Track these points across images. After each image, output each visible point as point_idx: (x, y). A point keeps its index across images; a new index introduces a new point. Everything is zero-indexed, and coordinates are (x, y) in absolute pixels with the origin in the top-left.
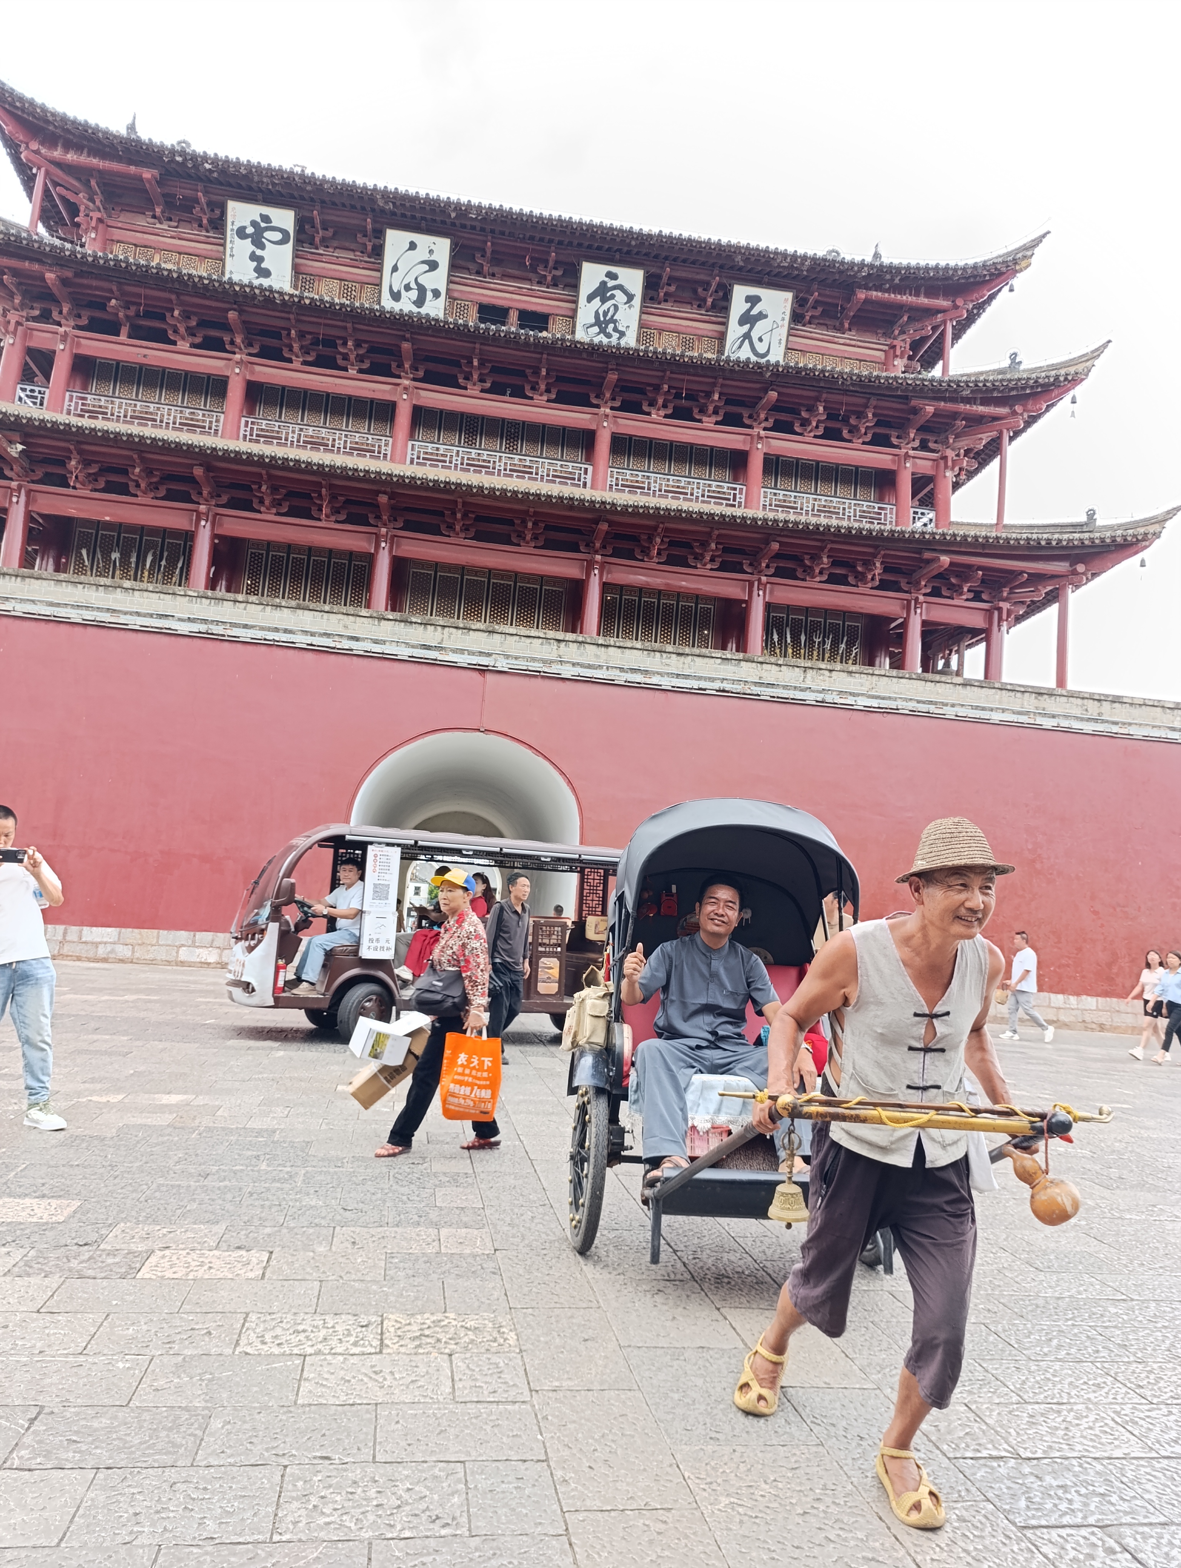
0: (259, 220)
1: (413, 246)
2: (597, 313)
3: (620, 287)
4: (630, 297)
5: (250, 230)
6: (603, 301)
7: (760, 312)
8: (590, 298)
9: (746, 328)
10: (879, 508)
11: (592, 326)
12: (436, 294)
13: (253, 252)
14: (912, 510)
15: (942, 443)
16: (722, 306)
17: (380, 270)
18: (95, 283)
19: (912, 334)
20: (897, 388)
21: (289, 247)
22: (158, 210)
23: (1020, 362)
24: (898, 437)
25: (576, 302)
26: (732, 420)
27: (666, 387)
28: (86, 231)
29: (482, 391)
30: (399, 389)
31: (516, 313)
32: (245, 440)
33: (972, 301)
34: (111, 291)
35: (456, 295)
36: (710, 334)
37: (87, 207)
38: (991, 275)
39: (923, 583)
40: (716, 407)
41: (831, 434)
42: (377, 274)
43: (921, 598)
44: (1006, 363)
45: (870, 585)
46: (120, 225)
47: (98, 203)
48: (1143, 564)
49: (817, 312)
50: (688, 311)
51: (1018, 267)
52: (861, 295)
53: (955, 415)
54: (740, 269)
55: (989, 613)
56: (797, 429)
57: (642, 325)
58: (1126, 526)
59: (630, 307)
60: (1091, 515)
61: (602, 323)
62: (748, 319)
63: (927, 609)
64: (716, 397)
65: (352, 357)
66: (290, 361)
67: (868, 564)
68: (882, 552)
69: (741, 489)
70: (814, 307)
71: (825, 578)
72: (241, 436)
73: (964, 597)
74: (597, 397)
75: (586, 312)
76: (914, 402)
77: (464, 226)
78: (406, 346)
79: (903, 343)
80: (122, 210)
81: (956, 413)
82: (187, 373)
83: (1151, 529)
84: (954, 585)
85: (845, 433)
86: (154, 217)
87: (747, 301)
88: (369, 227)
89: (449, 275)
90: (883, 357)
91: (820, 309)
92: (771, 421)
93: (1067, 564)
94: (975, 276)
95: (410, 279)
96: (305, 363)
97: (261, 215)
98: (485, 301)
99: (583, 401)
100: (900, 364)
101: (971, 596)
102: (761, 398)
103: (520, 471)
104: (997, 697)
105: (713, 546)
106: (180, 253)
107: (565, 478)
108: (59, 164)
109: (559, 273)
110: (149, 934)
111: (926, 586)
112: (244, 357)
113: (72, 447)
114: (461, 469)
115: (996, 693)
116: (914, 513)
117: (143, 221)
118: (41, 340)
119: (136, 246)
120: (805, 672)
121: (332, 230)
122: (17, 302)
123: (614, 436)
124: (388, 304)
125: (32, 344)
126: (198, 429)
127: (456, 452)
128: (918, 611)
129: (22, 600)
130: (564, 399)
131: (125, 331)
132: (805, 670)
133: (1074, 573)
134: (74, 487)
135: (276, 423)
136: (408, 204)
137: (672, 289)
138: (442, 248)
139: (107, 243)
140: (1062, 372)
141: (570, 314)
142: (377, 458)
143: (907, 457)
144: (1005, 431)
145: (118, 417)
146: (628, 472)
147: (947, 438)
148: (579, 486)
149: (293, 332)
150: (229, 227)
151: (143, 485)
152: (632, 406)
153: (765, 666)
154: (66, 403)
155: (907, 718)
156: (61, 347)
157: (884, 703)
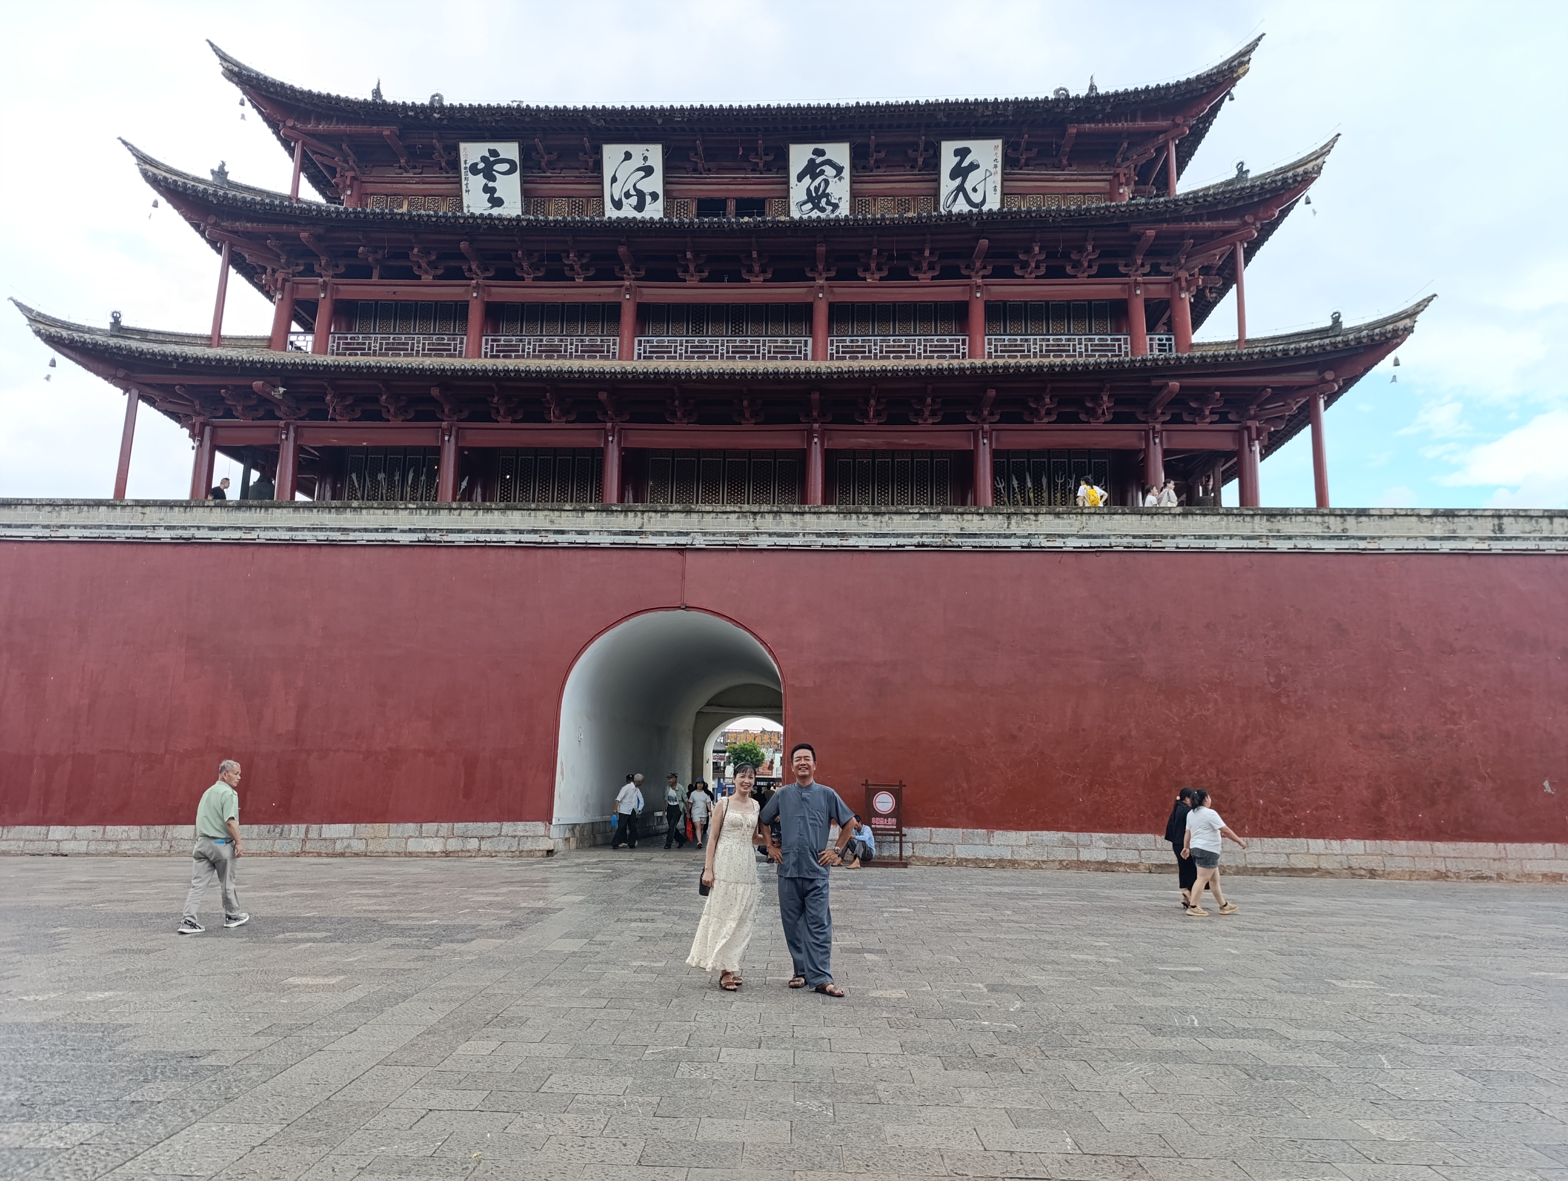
0: (487, 155)
1: (628, 156)
3: (829, 162)
4: (839, 170)
5: (481, 166)
6: (814, 178)
7: (971, 163)
8: (801, 177)
9: (959, 181)
10: (1112, 340)
12: (654, 196)
13: (486, 185)
14: (1148, 339)
15: (1175, 265)
16: (933, 163)
17: (601, 182)
18: (345, 235)
19: (1137, 159)
20: (1112, 217)
21: (517, 175)
22: (403, 161)
23: (1248, 171)
24: (1126, 266)
25: (787, 183)
26: (949, 273)
27: (875, 251)
28: (344, 190)
29: (701, 281)
30: (623, 289)
31: (734, 203)
32: (486, 356)
33: (1193, 117)
34: (359, 240)
35: (673, 194)
36: (924, 193)
37: (343, 169)
38: (1208, 87)
39: (1159, 411)
40: (929, 263)
41: (1055, 272)
42: (598, 187)
43: (1158, 427)
44: (1233, 174)
45: (1102, 420)
46: (372, 180)
47: (351, 163)
48: (1397, 363)
49: (1032, 154)
50: (900, 174)
51: (1235, 75)
52: (1073, 130)
53: (1182, 235)
54: (946, 125)
55: (1238, 433)
56: (1018, 272)
57: (854, 194)
58: (1371, 326)
59: (840, 179)
60: (1336, 320)
61: (814, 198)
62: (960, 172)
63: (1168, 437)
64: (927, 253)
65: (577, 267)
66: (523, 279)
67: (1096, 399)
68: (1108, 385)
69: (964, 341)
70: (1028, 150)
71: (1054, 418)
72: (483, 353)
73: (1208, 420)
74: (812, 270)
75: (798, 190)
76: (1133, 229)
77: (673, 130)
78: (624, 249)
79: (1127, 169)
80: (374, 166)
81: (1184, 232)
82: (436, 302)
83: (1401, 325)
84: (1194, 409)
85: (1069, 270)
86: (400, 167)
87: (956, 155)
88: (587, 145)
89: (664, 177)
90: (1108, 187)
91: (1035, 150)
92: (990, 268)
93: (1315, 373)
94: (1192, 91)
95: (629, 186)
96: (536, 279)
97: (490, 150)
98: (702, 195)
99: (798, 276)
100: (1126, 191)
101: (1216, 418)
102: (974, 248)
103: (742, 353)
104: (1223, 523)
105: (929, 400)
106: (425, 196)
107: (785, 353)
108: (313, 135)
109: (770, 158)
110: (381, 828)
111: (1162, 413)
112: (481, 281)
113: (326, 384)
114: (686, 358)
115: (1222, 520)
116: (1151, 339)
117: (391, 173)
118: (306, 291)
119: (387, 195)
120: (1008, 518)
121: (555, 153)
122: (283, 261)
123: (831, 306)
124: (611, 213)
125: (299, 296)
126: (445, 353)
127: (680, 342)
128: (1157, 441)
129: (266, 529)
130: (780, 276)
131: (376, 273)
132: (1009, 516)
133: (1324, 381)
134: (332, 419)
135: (514, 338)
136: (617, 119)
137: (882, 155)
138: (655, 154)
139: (362, 197)
140: (1290, 174)
141: (785, 195)
142: (606, 358)
143: (1137, 284)
144: (1238, 244)
145: (375, 351)
146: (848, 339)
147: (1179, 260)
148: (800, 358)
149: (520, 252)
150: (463, 165)
151: (392, 410)
152: (848, 275)
153: (965, 517)
154: (330, 344)
155: (1123, 555)
156: (322, 295)
157: (1096, 542)
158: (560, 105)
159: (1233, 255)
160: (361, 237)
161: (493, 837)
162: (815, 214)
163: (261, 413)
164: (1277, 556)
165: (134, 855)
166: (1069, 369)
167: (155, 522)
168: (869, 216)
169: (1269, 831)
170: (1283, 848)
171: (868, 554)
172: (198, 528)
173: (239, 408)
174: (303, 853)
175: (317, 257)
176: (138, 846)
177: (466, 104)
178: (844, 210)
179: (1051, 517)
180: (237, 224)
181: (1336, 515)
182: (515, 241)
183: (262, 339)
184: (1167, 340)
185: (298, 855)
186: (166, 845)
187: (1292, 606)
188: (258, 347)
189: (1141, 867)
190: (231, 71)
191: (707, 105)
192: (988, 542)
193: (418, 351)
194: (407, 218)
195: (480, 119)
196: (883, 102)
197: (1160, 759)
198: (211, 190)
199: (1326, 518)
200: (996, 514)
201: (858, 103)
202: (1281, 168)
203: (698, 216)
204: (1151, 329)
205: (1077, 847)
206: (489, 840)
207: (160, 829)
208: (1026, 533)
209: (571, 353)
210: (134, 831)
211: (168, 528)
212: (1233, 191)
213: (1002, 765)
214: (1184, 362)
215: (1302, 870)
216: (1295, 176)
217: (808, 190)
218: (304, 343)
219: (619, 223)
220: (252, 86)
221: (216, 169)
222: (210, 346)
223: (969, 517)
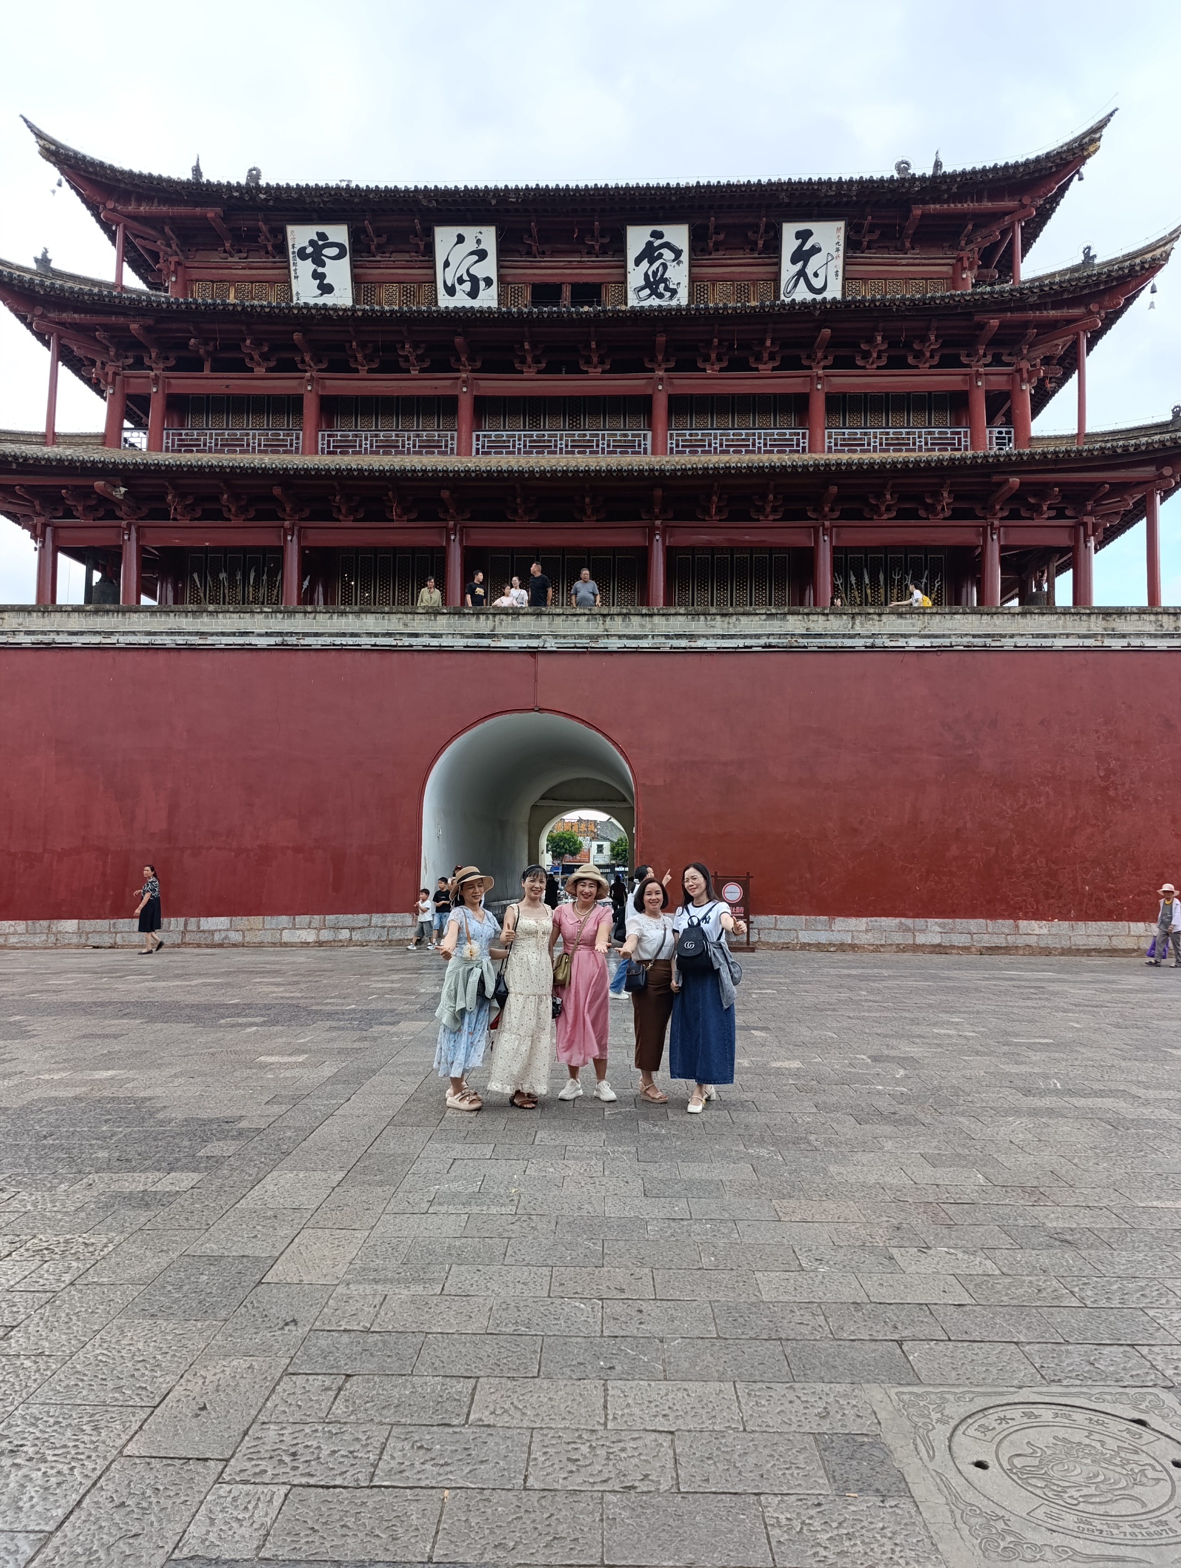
0: (316, 238)
1: (461, 239)
2: (646, 274)
3: (667, 245)
4: (678, 253)
5: (310, 250)
6: (651, 263)
7: (813, 246)
8: (638, 262)
9: (800, 265)
10: (952, 433)
11: (642, 288)
12: (488, 282)
13: (315, 271)
14: (987, 432)
15: (1017, 355)
16: (774, 247)
17: (433, 267)
18: (175, 326)
19: (981, 241)
20: (956, 307)
21: (346, 260)
22: (228, 245)
23: (1094, 257)
24: (967, 356)
25: (625, 267)
26: (790, 363)
27: (716, 340)
28: (168, 276)
29: (539, 372)
30: (460, 382)
31: (569, 288)
32: (323, 453)
33: (1041, 197)
34: (189, 331)
35: (509, 279)
36: (764, 277)
37: (166, 253)
38: (1058, 165)
39: (998, 507)
40: (771, 353)
41: (896, 363)
42: (430, 271)
43: (996, 523)
44: (1080, 259)
45: (941, 516)
46: (196, 265)
47: (174, 247)
49: (875, 237)
50: (740, 257)
51: (1085, 153)
52: (917, 211)
53: (1026, 324)
54: (788, 205)
55: (1075, 528)
56: (859, 363)
57: (693, 279)
59: (678, 264)
60: (1178, 411)
61: (653, 284)
62: (801, 256)
63: (1006, 534)
64: (768, 343)
65: (412, 359)
66: (357, 371)
67: (936, 495)
68: (949, 481)
69: (804, 434)
70: (871, 231)
71: (894, 514)
72: (319, 451)
73: (1045, 516)
74: (651, 361)
75: (636, 276)
76: (977, 318)
77: (508, 211)
78: (458, 340)
79: (971, 252)
80: (197, 250)
84: (1033, 505)
85: (910, 360)
86: (225, 251)
87: (797, 238)
88: (418, 227)
89: (498, 261)
90: (951, 272)
91: (878, 232)
92: (831, 358)
93: (1153, 468)
94: (1039, 171)
95: (462, 271)
96: (370, 371)
97: (318, 233)
98: (538, 280)
99: (636, 367)
101: (1053, 513)
102: (816, 337)
103: (582, 447)
104: (1061, 622)
105: (771, 497)
106: (252, 282)
107: (625, 447)
108: (135, 217)
109: (606, 240)
110: (256, 921)
111: (1001, 509)
112: (315, 374)
113: (167, 484)
114: (525, 453)
115: (1060, 619)
116: (990, 432)
117: (216, 258)
118: (137, 386)
119: (213, 282)
120: (853, 618)
121: (385, 236)
122: (112, 353)
123: (671, 398)
124: (445, 301)
125: (131, 391)
126: (281, 449)
127: (520, 436)
128: (995, 537)
129: (125, 633)
130: (619, 368)
131: (207, 365)
132: (853, 616)
133: (1161, 477)
134: (175, 519)
135: (350, 433)
136: (450, 200)
137: (721, 237)
138: (488, 236)
139: (187, 285)
140: (1138, 261)
141: (621, 279)
142: (444, 453)
143: (978, 375)
144: (1082, 333)
145: (210, 448)
146: (688, 432)
147: (1021, 349)
148: (639, 453)
149: (354, 343)
150: (291, 250)
151: (233, 510)
152: (687, 365)
153: (811, 617)
154: (165, 441)
155: (963, 655)
156: (155, 390)
157: (937, 642)
158: (391, 185)
159: (1075, 344)
160: (191, 328)
161: (363, 927)
162: (655, 302)
163: (101, 513)
164: (1110, 654)
165: (22, 948)
166: (911, 466)
167: (14, 627)
168: (711, 305)
169: (1093, 915)
170: (1107, 930)
171: (715, 655)
172: (58, 633)
173: (80, 508)
174: (184, 944)
175: (147, 349)
176: (25, 939)
177: (293, 184)
178: (682, 298)
179: (894, 617)
180: (65, 315)
181: (1169, 614)
182: (348, 332)
183: (95, 436)
184: (1007, 433)
185: (179, 946)
186: (52, 939)
187: (1124, 703)
188: (92, 444)
189: (973, 950)
190: (48, 150)
191: (542, 185)
192: (832, 642)
193: (254, 448)
194: (239, 309)
195: (308, 200)
196: (724, 181)
197: (993, 850)
198: (37, 280)
199: (1160, 617)
200: (841, 614)
201: (698, 183)
202: (1128, 255)
203: (534, 304)
204: (990, 422)
205: (913, 931)
206: (359, 931)
207: (45, 923)
208: (869, 633)
209: (409, 449)
210: (21, 926)
211: (28, 633)
212: (1079, 279)
213: (843, 856)
214: (1025, 458)
215: (1123, 950)
216: (1143, 263)
217: (646, 275)
218: (139, 440)
219: (456, 313)
220: (69, 166)
221: (39, 257)
222: (45, 444)
223: (815, 617)
